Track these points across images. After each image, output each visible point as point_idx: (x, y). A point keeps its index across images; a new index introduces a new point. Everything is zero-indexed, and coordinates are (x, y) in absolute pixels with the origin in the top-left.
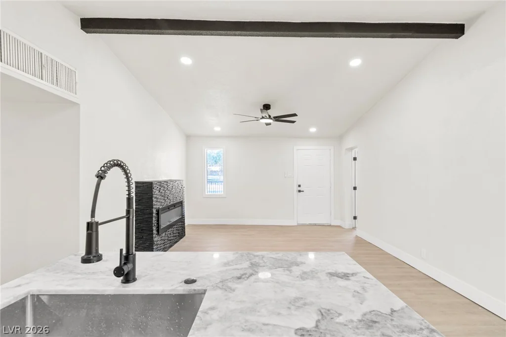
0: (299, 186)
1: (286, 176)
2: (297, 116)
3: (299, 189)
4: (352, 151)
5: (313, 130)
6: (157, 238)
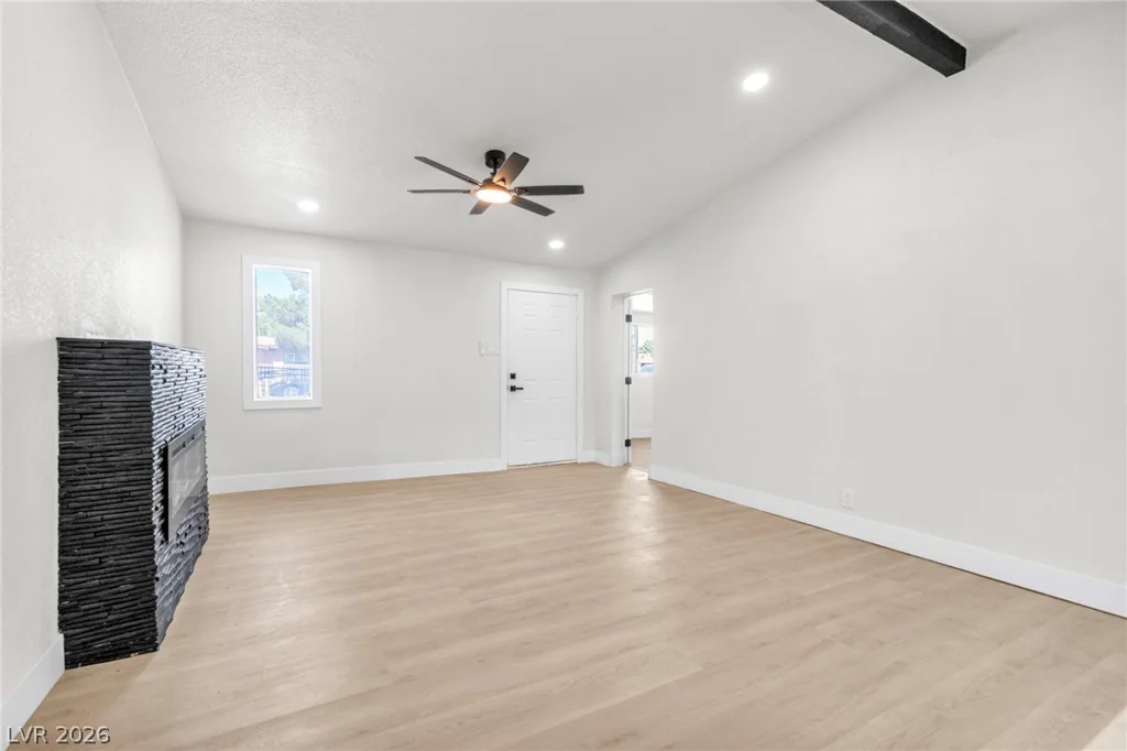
0: (513, 376)
1: (483, 352)
3: (513, 383)
4: (623, 302)
5: (556, 244)
6: (161, 556)
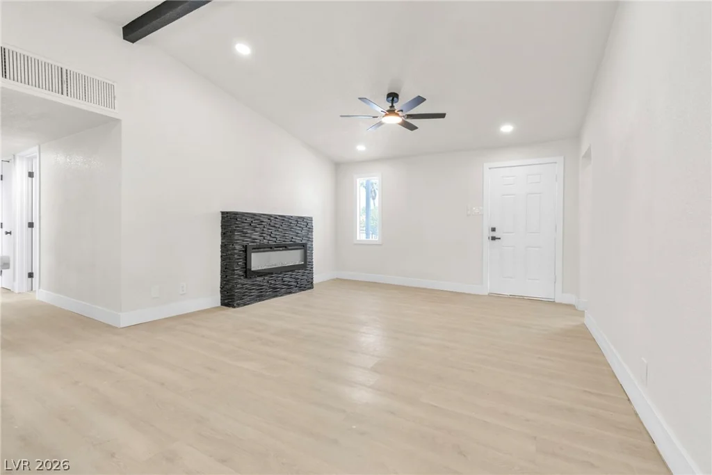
0: (494, 229)
1: (469, 212)
3: (494, 234)
5: (507, 129)
6: (243, 281)
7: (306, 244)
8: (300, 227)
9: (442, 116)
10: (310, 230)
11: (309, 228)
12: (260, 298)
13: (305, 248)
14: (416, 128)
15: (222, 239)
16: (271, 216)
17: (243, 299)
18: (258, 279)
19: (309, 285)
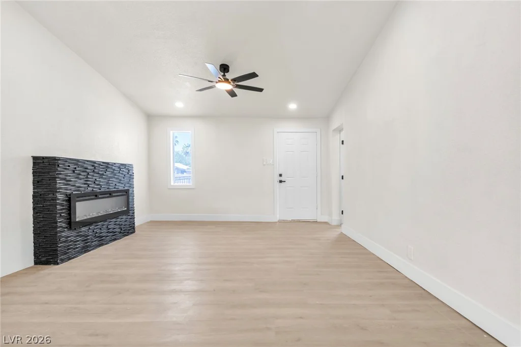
0: (281, 175)
1: (265, 163)
2: (257, 76)
3: (281, 179)
4: (340, 134)
5: (293, 106)
6: (66, 233)
7: (128, 190)
8: (122, 174)
9: (261, 90)
10: (131, 177)
11: (131, 175)
12: (86, 249)
13: (126, 194)
14: (236, 96)
15: (34, 188)
16: (94, 162)
17: (68, 253)
18: (83, 229)
19: (130, 230)
